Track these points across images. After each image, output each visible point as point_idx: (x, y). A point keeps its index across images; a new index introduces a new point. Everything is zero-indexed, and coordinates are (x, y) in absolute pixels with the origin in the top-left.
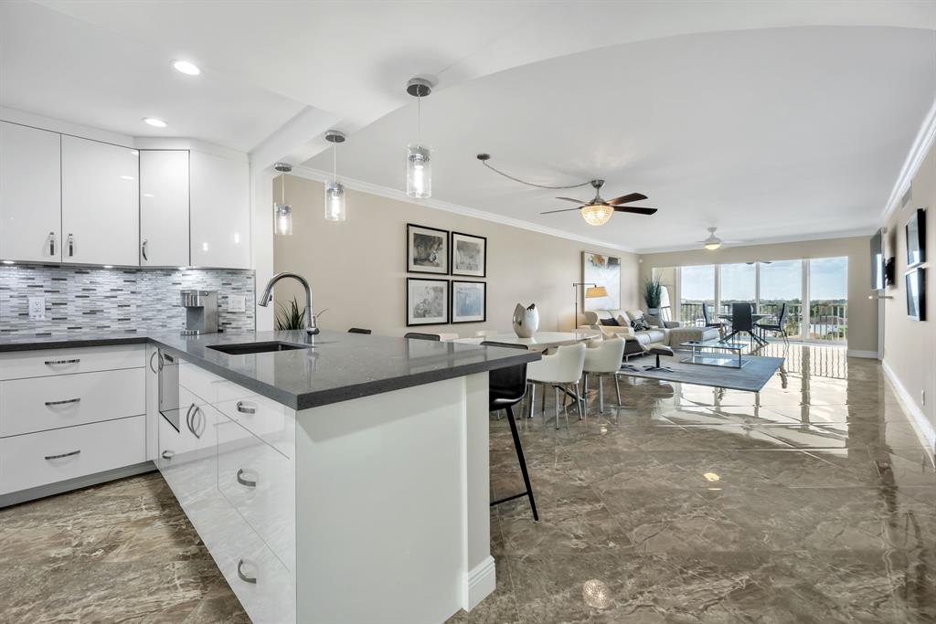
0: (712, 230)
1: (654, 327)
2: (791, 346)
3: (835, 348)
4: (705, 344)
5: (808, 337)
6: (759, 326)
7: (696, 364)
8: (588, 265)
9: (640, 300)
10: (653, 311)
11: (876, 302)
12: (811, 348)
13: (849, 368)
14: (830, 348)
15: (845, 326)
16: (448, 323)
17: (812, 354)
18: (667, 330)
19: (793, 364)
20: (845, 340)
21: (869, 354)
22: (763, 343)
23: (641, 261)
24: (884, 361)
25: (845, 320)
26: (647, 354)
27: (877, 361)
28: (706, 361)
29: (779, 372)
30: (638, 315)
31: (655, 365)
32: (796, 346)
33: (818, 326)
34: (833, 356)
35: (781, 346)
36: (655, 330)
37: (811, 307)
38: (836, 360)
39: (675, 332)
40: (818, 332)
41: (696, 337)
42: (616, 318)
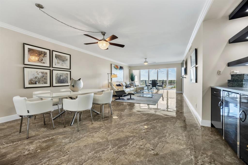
0: (146, 59)
1: (132, 86)
2: (164, 90)
3: (173, 91)
4: (145, 91)
5: (168, 88)
6: (158, 86)
7: (142, 97)
8: (113, 68)
9: (129, 79)
10: (133, 82)
11: (182, 79)
12: (169, 91)
13: (176, 96)
14: (172, 91)
15: (175, 86)
16: (50, 86)
17: (169, 92)
18: (135, 87)
19: (165, 96)
20: (175, 89)
21: (180, 92)
22: (158, 90)
23: (130, 68)
24: (183, 94)
25: (175, 84)
26: (127, 95)
27: (182, 94)
28: (145, 96)
29: (162, 98)
30: (128, 83)
31: (130, 98)
32: (166, 90)
33: (170, 86)
34: (173, 92)
35: (162, 91)
36: (132, 87)
37: (169, 82)
38: (173, 94)
39: (137, 88)
40: (170, 87)
41: (142, 89)
42: (121, 84)
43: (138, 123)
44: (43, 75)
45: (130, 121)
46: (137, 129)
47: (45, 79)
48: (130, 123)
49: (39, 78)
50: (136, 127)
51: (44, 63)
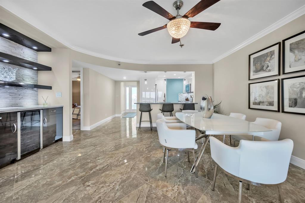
43: (106, 167)
44: (268, 91)
45: (119, 168)
46: (108, 158)
47: (270, 97)
48: (119, 164)
49: (263, 96)
50: (109, 160)
51: (270, 71)
